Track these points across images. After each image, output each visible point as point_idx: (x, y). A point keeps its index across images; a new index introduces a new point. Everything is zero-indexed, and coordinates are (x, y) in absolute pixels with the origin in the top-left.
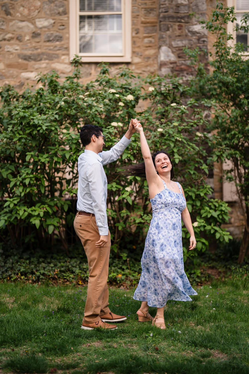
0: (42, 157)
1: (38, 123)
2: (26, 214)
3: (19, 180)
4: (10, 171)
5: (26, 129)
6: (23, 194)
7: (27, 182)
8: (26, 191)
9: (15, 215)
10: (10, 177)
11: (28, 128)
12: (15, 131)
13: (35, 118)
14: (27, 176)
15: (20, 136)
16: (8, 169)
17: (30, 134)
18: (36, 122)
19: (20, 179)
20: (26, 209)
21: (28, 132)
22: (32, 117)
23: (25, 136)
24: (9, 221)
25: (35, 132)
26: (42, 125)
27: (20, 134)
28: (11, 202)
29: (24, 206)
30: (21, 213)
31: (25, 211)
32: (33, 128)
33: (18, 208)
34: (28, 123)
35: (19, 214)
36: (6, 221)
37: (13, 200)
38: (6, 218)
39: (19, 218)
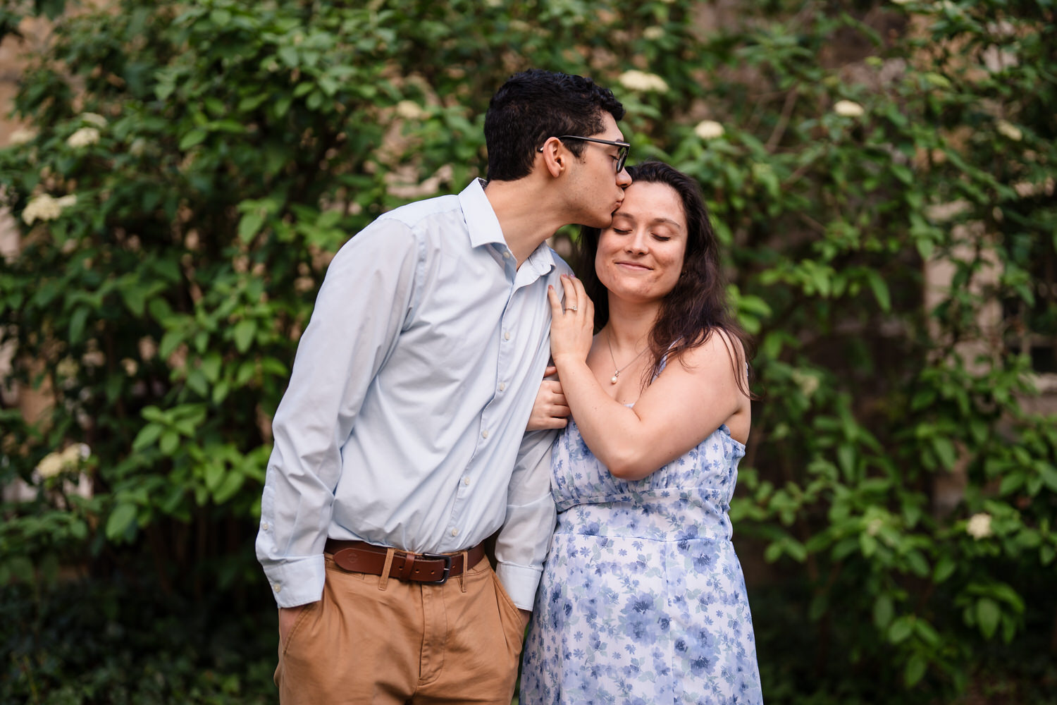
0: (312, 222)
1: (301, 63)
2: (235, 480)
3: (201, 328)
4: (158, 286)
5: (242, 91)
6: (220, 394)
7: (243, 336)
8: (235, 376)
9: (186, 486)
10: (161, 310)
11: (251, 88)
12: (192, 99)
13: (282, 40)
14: (242, 311)
15: (215, 126)
16: (150, 276)
17: (257, 116)
18: (290, 57)
19: (210, 322)
20: (232, 454)
21: (248, 104)
22: (268, 37)
23: (233, 127)
24: (157, 511)
25: (282, 108)
26: (316, 72)
27: (210, 116)
28: (167, 427)
29: (225, 441)
30: (213, 475)
31: (229, 466)
32: (273, 89)
33: (198, 453)
34: (251, 66)
35: (202, 482)
36: (141, 509)
37: (179, 418)
38: (141, 496)
39: (201, 498)
